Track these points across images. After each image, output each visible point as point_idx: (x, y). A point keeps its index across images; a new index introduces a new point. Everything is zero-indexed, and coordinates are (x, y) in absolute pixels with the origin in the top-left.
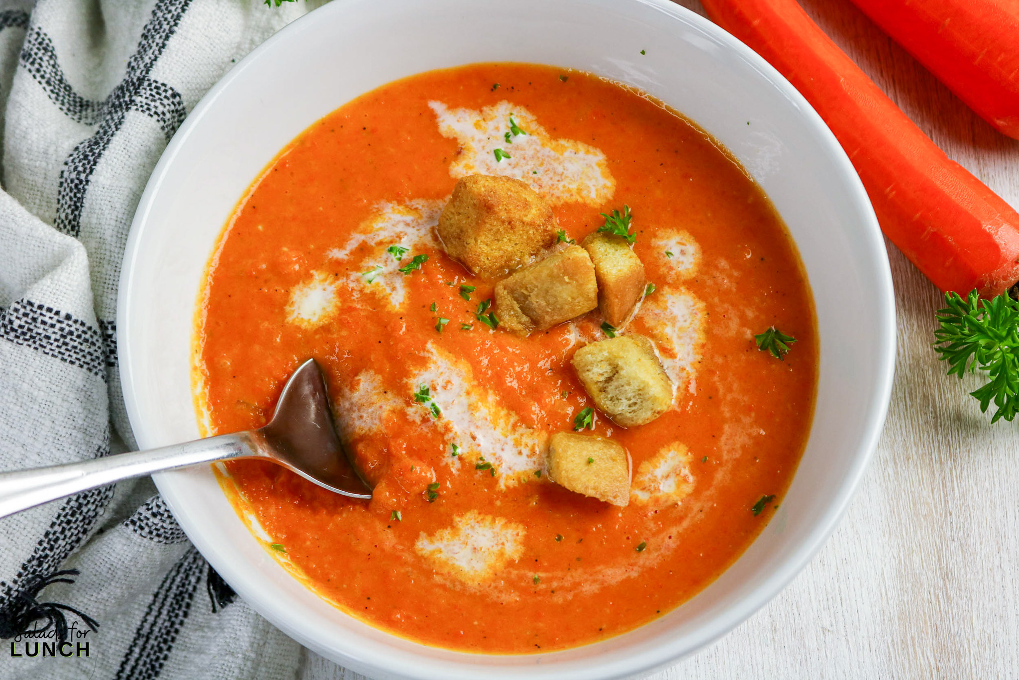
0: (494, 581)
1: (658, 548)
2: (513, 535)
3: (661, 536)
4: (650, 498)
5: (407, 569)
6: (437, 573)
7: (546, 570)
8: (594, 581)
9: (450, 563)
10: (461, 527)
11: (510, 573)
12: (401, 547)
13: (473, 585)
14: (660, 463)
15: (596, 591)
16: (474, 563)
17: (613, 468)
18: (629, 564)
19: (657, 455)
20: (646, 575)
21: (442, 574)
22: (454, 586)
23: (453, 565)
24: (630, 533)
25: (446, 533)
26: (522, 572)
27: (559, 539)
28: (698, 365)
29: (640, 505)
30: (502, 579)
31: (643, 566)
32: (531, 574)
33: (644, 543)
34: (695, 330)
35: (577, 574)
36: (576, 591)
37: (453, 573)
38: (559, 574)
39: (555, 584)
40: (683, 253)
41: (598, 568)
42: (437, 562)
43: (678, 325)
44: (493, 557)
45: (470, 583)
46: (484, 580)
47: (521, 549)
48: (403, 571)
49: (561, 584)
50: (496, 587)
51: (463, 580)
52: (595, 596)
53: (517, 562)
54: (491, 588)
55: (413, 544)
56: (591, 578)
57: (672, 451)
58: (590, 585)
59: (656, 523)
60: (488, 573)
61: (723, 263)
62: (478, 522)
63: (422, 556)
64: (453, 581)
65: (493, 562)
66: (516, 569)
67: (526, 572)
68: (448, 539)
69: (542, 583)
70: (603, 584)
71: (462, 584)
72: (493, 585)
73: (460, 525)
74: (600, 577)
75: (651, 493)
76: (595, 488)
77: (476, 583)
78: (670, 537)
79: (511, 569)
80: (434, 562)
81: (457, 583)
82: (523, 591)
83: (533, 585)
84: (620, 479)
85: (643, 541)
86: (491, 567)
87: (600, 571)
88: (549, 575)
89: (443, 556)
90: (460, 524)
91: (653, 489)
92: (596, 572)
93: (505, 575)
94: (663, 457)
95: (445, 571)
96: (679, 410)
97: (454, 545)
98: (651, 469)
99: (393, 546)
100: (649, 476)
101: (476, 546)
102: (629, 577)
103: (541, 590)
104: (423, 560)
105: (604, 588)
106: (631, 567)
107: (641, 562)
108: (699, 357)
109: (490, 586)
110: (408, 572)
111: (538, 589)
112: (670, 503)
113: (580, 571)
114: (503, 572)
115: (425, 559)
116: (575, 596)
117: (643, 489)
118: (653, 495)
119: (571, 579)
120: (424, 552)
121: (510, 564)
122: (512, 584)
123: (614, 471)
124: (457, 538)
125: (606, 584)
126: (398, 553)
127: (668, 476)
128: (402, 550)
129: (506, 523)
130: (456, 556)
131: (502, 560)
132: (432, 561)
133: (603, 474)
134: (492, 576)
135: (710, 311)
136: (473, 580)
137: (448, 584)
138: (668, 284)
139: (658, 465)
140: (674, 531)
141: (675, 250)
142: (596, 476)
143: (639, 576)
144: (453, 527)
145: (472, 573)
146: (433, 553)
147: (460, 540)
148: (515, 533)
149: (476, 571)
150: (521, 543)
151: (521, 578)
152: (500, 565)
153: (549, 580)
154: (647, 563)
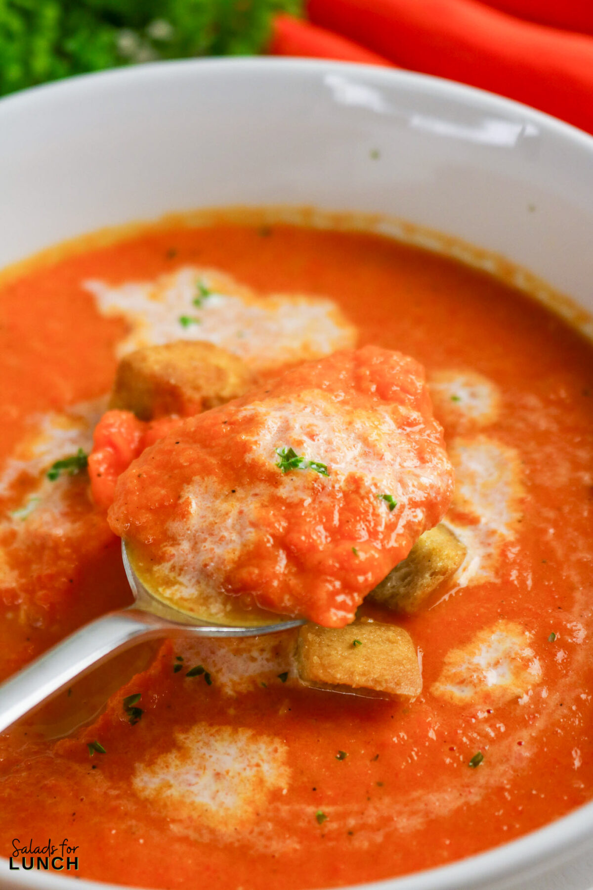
0: (257, 824)
1: (505, 759)
2: (269, 753)
3: (505, 743)
4: (476, 693)
5: (129, 823)
6: (173, 821)
7: (333, 802)
8: (413, 813)
9: (188, 801)
10: (190, 746)
11: (277, 810)
12: (114, 792)
13: (227, 831)
14: (480, 650)
15: (419, 827)
16: (221, 796)
17: (392, 650)
18: (463, 786)
19: (474, 639)
20: (494, 798)
21: (181, 821)
22: (201, 835)
23: (192, 803)
24: (453, 742)
25: (172, 758)
26: (297, 807)
27: (342, 757)
28: (519, 526)
29: (461, 704)
30: (269, 820)
31: (486, 787)
32: (310, 810)
33: (479, 754)
34: (507, 484)
35: (384, 805)
36: (387, 830)
37: (195, 815)
38: (355, 807)
39: (352, 822)
40: (473, 395)
41: (416, 794)
42: (169, 803)
43: (479, 481)
44: (248, 785)
45: (222, 829)
46: (242, 823)
47: (286, 771)
48: (123, 827)
49: (361, 822)
50: (261, 833)
51: (212, 825)
52: (417, 834)
53: (285, 792)
54: (255, 834)
55: (130, 784)
56: (407, 809)
57: (498, 633)
58: (408, 819)
59: (492, 726)
60: (246, 812)
61: (532, 400)
62: (211, 735)
63: (147, 800)
64: (198, 829)
65: (249, 794)
66: (288, 804)
67: (304, 806)
68: (177, 766)
69: (331, 821)
70: (427, 817)
71: (212, 831)
72: (257, 830)
73: (188, 743)
74: (422, 806)
75: (475, 686)
76: (363, 674)
77: (231, 828)
78: (520, 744)
79: (279, 804)
80: (165, 805)
81: (204, 831)
82: (304, 835)
83: (317, 825)
84: (404, 661)
85: (476, 751)
86: (251, 802)
87: (419, 799)
88: (340, 808)
89: (174, 793)
90: (187, 741)
91: (476, 681)
92: (413, 800)
93: (271, 814)
94: (483, 641)
95: (184, 814)
96: (498, 581)
97: (187, 773)
98: (467, 657)
99: (105, 793)
100: (465, 666)
101: (218, 770)
102: (467, 804)
103: (330, 832)
104: (149, 806)
105: (432, 821)
106: (467, 789)
107: (482, 781)
108: (518, 515)
109: (251, 832)
110: (131, 827)
111: (326, 831)
112: (508, 697)
113: (387, 800)
114: (267, 810)
115: (151, 803)
116: (388, 836)
117: (462, 682)
118: (478, 689)
119: (375, 813)
120: (147, 793)
121: (275, 795)
122: (285, 827)
123: (394, 653)
124: (189, 762)
125: (433, 816)
126: (114, 803)
127: (497, 664)
128: (118, 797)
129: (254, 735)
130: (193, 788)
131: (262, 790)
132: (162, 804)
133: (377, 658)
134: (253, 817)
135: (526, 459)
136: (226, 824)
137: (193, 835)
138: (460, 435)
139: (477, 651)
140: (525, 735)
141: (463, 394)
142: (366, 660)
143: (483, 800)
144: (179, 748)
145: (222, 813)
146: (159, 791)
147: (194, 764)
148: (270, 749)
149: (227, 809)
150: (284, 764)
151: (297, 816)
152: (261, 798)
153: (342, 816)
154: (492, 781)
